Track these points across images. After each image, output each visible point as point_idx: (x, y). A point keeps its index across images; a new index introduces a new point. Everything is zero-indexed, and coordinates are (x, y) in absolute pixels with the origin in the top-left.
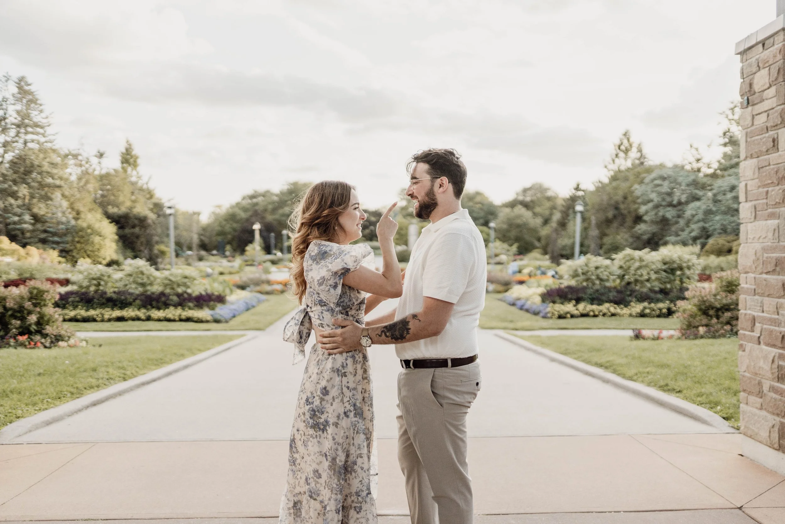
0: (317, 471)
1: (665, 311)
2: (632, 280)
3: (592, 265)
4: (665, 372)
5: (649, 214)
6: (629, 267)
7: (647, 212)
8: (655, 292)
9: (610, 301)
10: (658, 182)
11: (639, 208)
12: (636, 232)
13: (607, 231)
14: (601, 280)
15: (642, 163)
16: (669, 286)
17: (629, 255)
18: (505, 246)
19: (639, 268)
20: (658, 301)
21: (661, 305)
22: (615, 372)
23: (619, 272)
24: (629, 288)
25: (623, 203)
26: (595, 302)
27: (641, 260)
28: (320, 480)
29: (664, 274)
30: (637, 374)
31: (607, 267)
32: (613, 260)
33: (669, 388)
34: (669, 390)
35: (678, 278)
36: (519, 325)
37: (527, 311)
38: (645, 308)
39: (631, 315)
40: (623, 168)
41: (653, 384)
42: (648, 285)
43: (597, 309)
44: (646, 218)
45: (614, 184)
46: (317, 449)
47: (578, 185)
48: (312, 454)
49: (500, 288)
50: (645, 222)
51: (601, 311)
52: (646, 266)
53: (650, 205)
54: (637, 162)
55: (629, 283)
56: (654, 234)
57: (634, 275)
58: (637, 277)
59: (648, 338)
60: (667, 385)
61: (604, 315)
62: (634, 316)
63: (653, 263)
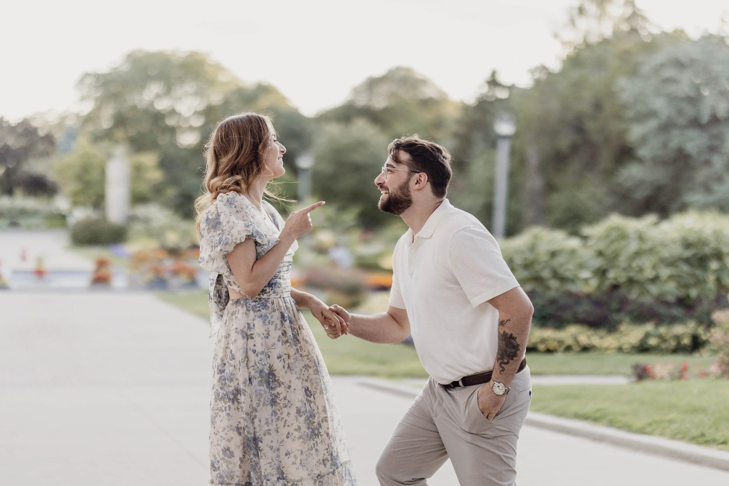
0: (228, 449)
1: (686, 341)
2: (622, 278)
3: (543, 248)
4: (698, 418)
5: (649, 146)
6: (617, 256)
7: (644, 139)
8: (667, 304)
9: (579, 321)
10: (668, 73)
11: (627, 129)
12: (620, 184)
14: (563, 279)
15: (634, 31)
16: (694, 293)
17: (617, 228)
18: (330, 211)
19: (638, 254)
20: (673, 320)
21: (679, 329)
22: (611, 424)
23: (598, 263)
24: (617, 295)
25: (593, 117)
27: (641, 238)
28: (232, 460)
29: (685, 268)
30: (650, 424)
31: (573, 252)
32: (585, 238)
33: (706, 439)
35: (711, 278)
38: (647, 335)
39: (620, 350)
40: (594, 39)
41: (679, 436)
42: (654, 289)
43: (554, 340)
44: (643, 152)
45: (575, 74)
46: (226, 423)
47: (494, 74)
48: (221, 430)
50: (641, 160)
51: (561, 342)
52: (651, 251)
53: (652, 124)
54: (625, 27)
55: (615, 287)
56: (659, 189)
57: (625, 269)
58: (632, 274)
59: (662, 378)
60: (703, 435)
61: (568, 349)
62: (625, 351)
63: (664, 245)
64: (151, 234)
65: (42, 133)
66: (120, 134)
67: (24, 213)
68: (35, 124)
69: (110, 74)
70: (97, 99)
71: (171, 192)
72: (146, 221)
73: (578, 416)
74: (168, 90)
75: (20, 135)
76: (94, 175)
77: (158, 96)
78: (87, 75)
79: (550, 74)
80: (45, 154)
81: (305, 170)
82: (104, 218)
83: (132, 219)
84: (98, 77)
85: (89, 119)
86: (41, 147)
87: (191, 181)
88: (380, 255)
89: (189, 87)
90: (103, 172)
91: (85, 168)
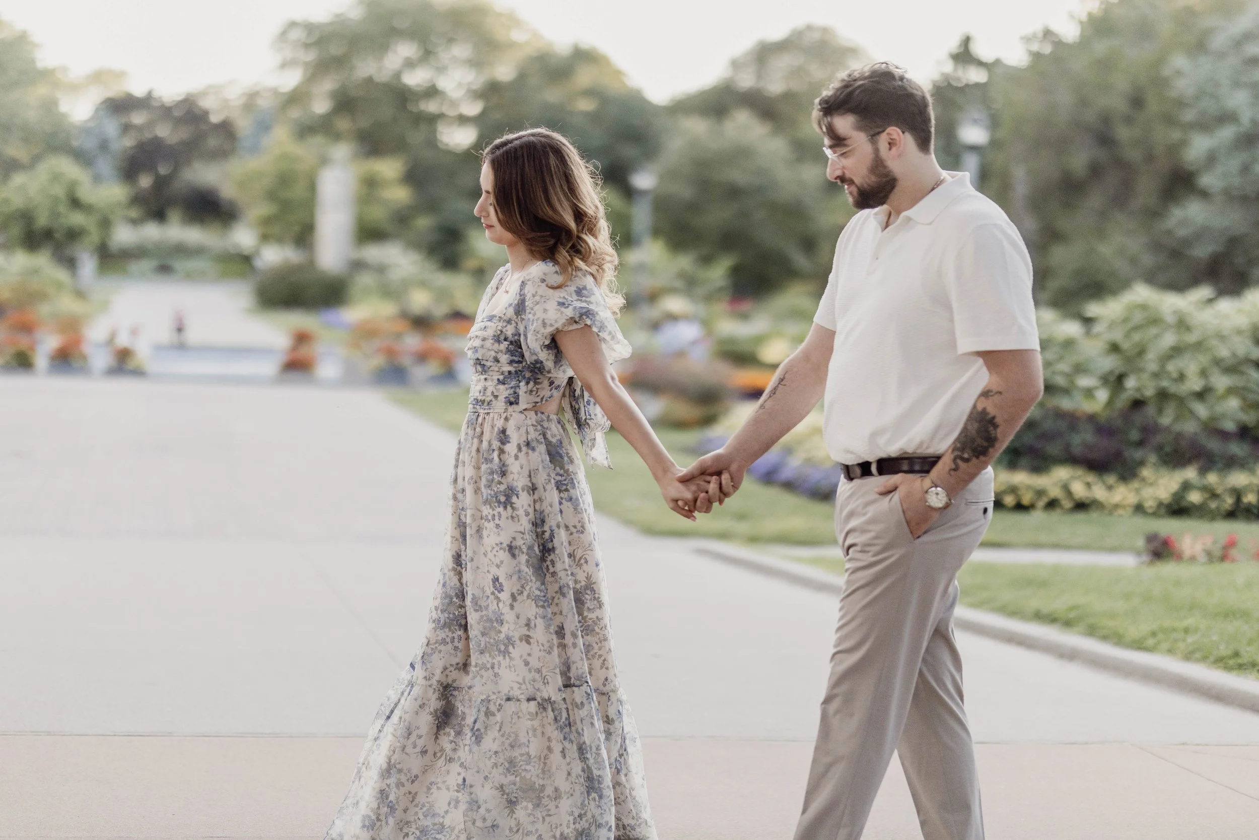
1: (1252, 498)
2: (1149, 391)
4: (1231, 627)
5: (1219, 169)
6: (1141, 352)
7: (1211, 159)
8: (1224, 435)
9: (1071, 460)
11: (1184, 143)
12: (1169, 232)
13: (1064, 223)
17: (1144, 307)
18: (685, 262)
19: (1176, 351)
20: (1231, 463)
21: (1239, 479)
22: (1092, 631)
23: (1109, 363)
24: (1138, 418)
25: (1128, 120)
26: (1024, 461)
27: (1182, 324)
29: (1256, 375)
30: (1154, 634)
31: (1069, 344)
32: (1088, 321)
33: (1240, 661)
34: (1241, 667)
36: (772, 525)
37: (790, 486)
38: (1186, 486)
39: (1139, 508)
41: (1198, 655)
42: (1201, 410)
43: (1029, 487)
44: (1207, 180)
45: (1101, 48)
47: (967, 41)
49: (684, 410)
50: (1204, 194)
51: (1040, 493)
52: (1199, 346)
53: (1227, 133)
55: (1138, 404)
56: (1233, 242)
57: (1156, 375)
58: (1165, 383)
59: (1193, 559)
60: (1236, 654)
61: (1052, 504)
62: (1150, 511)
63: (1221, 337)
64: (388, 292)
65: (215, 119)
66: (343, 124)
67: (181, 250)
68: (207, 103)
69: (331, 24)
70: (306, 64)
71: (424, 223)
72: (381, 269)
73: (1040, 617)
74: (427, 55)
75: (179, 122)
76: (298, 192)
77: (410, 64)
78: (293, 25)
79: (1059, 44)
80: (221, 154)
81: (643, 193)
82: (311, 263)
83: (358, 265)
84: (310, 27)
85: (295, 98)
86: (213, 142)
87: (456, 206)
88: (760, 339)
89: (461, 51)
90: (312, 187)
91: (285, 179)
